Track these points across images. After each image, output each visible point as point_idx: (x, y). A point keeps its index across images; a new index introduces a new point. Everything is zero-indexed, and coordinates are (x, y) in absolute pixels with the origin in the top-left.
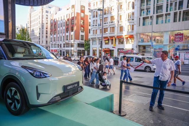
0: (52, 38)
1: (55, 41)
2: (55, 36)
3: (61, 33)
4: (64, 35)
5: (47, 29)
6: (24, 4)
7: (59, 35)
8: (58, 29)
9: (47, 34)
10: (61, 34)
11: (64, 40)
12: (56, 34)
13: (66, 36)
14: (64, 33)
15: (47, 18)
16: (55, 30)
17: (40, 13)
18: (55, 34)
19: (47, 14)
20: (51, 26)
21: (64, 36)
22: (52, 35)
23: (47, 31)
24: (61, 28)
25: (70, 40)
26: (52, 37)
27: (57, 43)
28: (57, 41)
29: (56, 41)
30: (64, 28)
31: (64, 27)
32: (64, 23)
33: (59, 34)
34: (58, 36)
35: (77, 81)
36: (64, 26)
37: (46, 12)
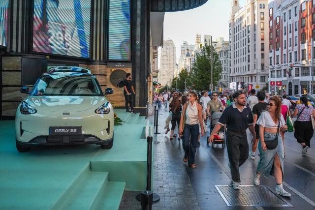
1: (278, 63)
2: (278, 53)
3: (290, 46)
4: (296, 49)
5: (263, 39)
7: (286, 50)
8: (285, 38)
9: (263, 49)
10: (290, 48)
11: (296, 61)
12: (280, 48)
13: (301, 51)
14: (296, 45)
15: (262, 19)
16: (279, 41)
17: (248, 11)
18: (278, 50)
19: (262, 10)
20: (270, 33)
21: (296, 52)
22: (273, 50)
23: (263, 44)
24: (290, 36)
26: (271, 55)
27: (283, 68)
28: (282, 63)
29: (280, 63)
30: (296, 34)
31: (297, 32)
33: (285, 48)
34: (285, 51)
35: (78, 125)
36: (296, 30)
37: (261, 8)
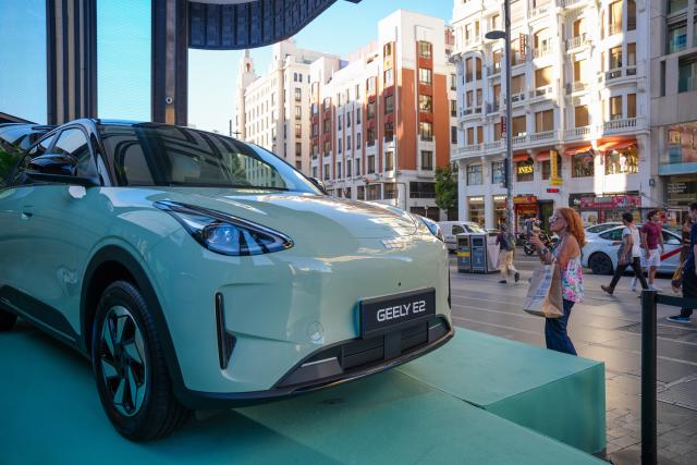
0: (318, 168)
1: (327, 178)
2: (328, 160)
3: (349, 148)
4: (358, 154)
5: (298, 136)
6: (220, 46)
7: (341, 155)
8: (339, 134)
9: (299, 154)
10: (348, 153)
11: (358, 174)
12: (331, 153)
13: (367, 159)
14: (359, 147)
15: (298, 100)
16: (328, 139)
17: (274, 83)
18: (327, 155)
19: (298, 85)
20: (313, 126)
21: (358, 160)
22: (319, 156)
23: (299, 144)
24: (349, 131)
25: (380, 171)
26: (316, 163)
27: (336, 187)
28: (334, 178)
29: (331, 178)
30: (359, 129)
31: (360, 125)
32: (358, 110)
33: (340, 152)
34: (339, 158)
35: (423, 287)
36: (359, 122)
37: (296, 80)
